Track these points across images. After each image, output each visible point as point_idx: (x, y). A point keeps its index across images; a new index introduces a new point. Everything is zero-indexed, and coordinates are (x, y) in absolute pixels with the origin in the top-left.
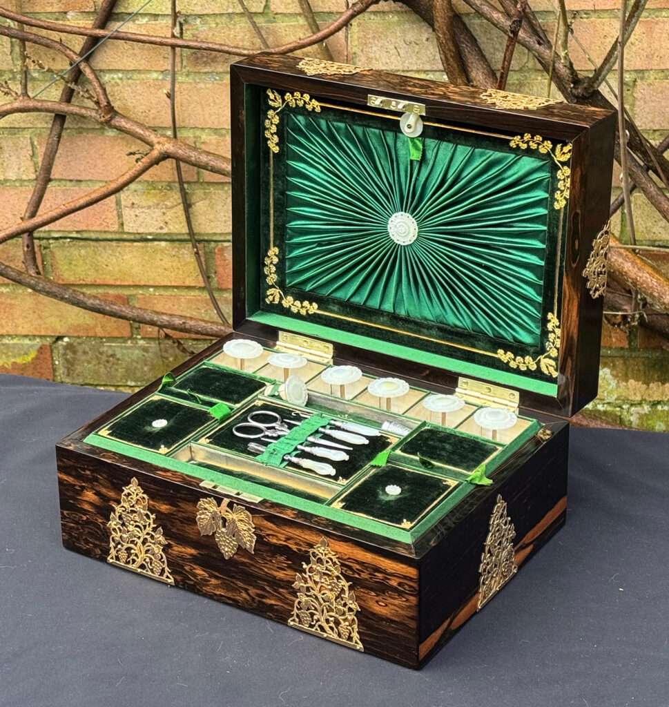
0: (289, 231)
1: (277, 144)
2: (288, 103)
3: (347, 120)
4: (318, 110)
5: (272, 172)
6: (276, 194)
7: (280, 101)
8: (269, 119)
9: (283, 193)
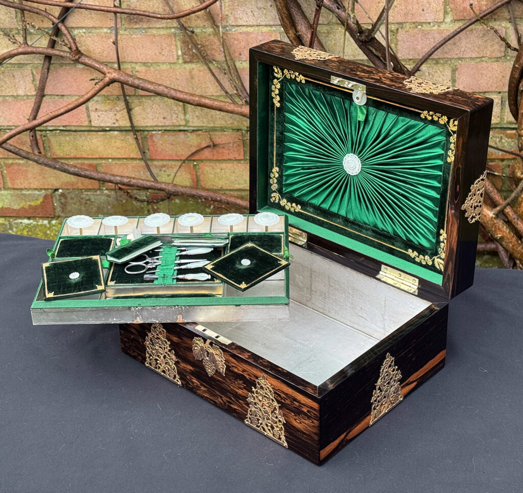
0: (285, 158)
1: (279, 102)
2: (285, 76)
3: (321, 90)
4: (303, 82)
5: (275, 119)
6: (278, 133)
7: (281, 74)
8: (274, 85)
9: (282, 133)
